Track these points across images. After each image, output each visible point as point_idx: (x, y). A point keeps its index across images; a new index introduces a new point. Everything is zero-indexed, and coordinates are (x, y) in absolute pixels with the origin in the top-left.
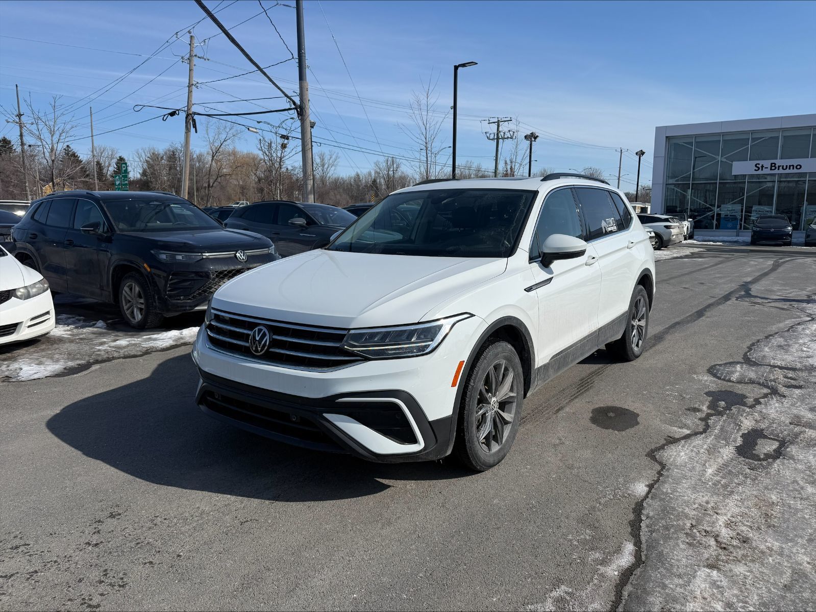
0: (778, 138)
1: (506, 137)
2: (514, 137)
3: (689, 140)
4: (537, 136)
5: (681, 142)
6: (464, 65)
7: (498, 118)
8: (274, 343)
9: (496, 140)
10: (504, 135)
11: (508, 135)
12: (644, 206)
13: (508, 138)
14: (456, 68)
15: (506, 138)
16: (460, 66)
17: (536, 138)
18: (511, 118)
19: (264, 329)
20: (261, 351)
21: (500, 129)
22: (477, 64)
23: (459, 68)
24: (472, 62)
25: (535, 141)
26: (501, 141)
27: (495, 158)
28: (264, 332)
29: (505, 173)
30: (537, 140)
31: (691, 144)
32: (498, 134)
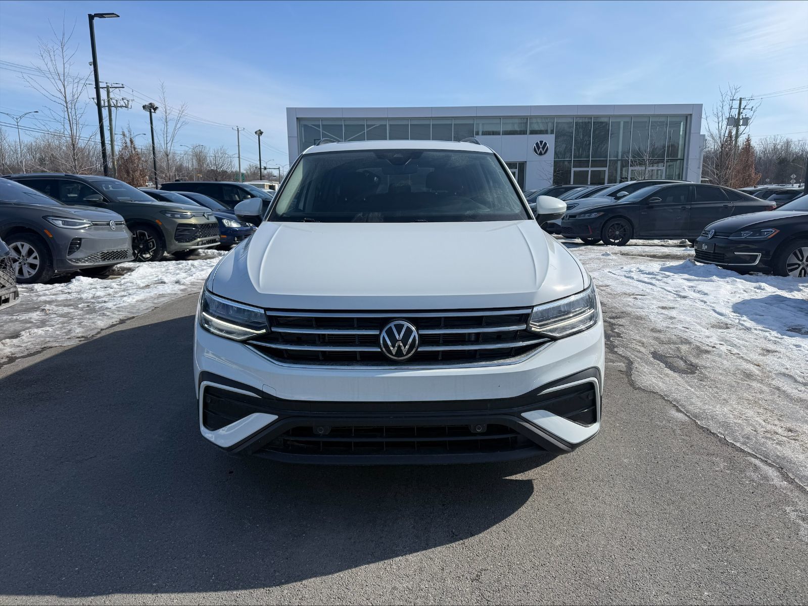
0: (386, 125)
1: (119, 105)
2: (129, 106)
3: (317, 123)
4: (157, 108)
5: (309, 124)
6: (101, 16)
7: (106, 83)
8: (425, 340)
9: (107, 108)
10: (117, 103)
11: (122, 103)
12: (271, 185)
13: (121, 107)
14: (91, 18)
15: (119, 107)
16: (96, 15)
17: (155, 109)
18: (122, 85)
19: (407, 324)
20: (408, 352)
21: (111, 95)
22: (119, 16)
23: (95, 18)
24: (113, 14)
25: (155, 112)
26: (113, 109)
27: (109, 128)
28: (408, 328)
29: (124, 145)
30: (157, 111)
31: (318, 126)
32: (109, 101)
